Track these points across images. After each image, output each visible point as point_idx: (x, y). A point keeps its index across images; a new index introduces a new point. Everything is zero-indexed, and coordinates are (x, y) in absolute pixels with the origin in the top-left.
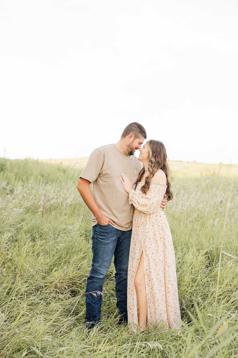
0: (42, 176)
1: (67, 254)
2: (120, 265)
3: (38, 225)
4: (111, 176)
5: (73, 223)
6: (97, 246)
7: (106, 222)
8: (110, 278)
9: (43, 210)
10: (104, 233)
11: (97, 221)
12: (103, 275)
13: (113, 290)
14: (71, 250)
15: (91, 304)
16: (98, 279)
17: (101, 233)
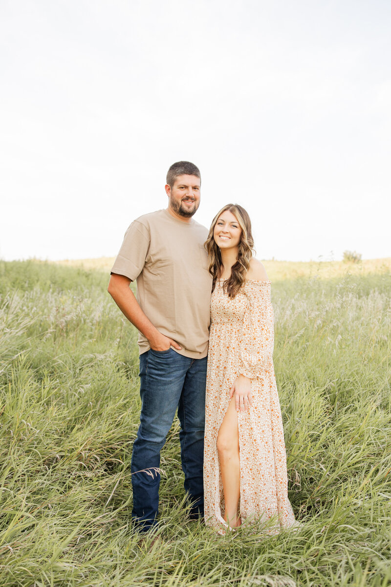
0: (54, 281)
1: (97, 401)
2: (190, 417)
3: (48, 355)
4: (166, 263)
5: (104, 350)
6: (151, 388)
7: (166, 345)
8: (169, 437)
9: (54, 330)
10: (163, 365)
11: (150, 344)
12: (162, 436)
13: (176, 457)
14: (103, 393)
15: (141, 487)
16: (152, 443)
17: (157, 365)
